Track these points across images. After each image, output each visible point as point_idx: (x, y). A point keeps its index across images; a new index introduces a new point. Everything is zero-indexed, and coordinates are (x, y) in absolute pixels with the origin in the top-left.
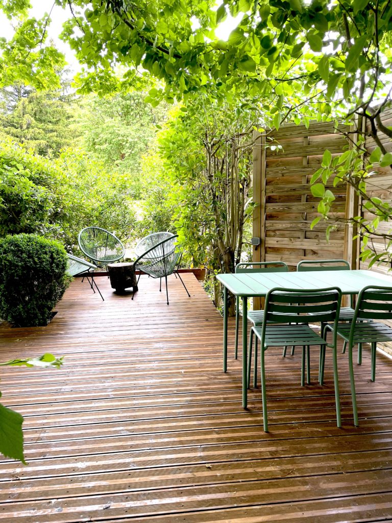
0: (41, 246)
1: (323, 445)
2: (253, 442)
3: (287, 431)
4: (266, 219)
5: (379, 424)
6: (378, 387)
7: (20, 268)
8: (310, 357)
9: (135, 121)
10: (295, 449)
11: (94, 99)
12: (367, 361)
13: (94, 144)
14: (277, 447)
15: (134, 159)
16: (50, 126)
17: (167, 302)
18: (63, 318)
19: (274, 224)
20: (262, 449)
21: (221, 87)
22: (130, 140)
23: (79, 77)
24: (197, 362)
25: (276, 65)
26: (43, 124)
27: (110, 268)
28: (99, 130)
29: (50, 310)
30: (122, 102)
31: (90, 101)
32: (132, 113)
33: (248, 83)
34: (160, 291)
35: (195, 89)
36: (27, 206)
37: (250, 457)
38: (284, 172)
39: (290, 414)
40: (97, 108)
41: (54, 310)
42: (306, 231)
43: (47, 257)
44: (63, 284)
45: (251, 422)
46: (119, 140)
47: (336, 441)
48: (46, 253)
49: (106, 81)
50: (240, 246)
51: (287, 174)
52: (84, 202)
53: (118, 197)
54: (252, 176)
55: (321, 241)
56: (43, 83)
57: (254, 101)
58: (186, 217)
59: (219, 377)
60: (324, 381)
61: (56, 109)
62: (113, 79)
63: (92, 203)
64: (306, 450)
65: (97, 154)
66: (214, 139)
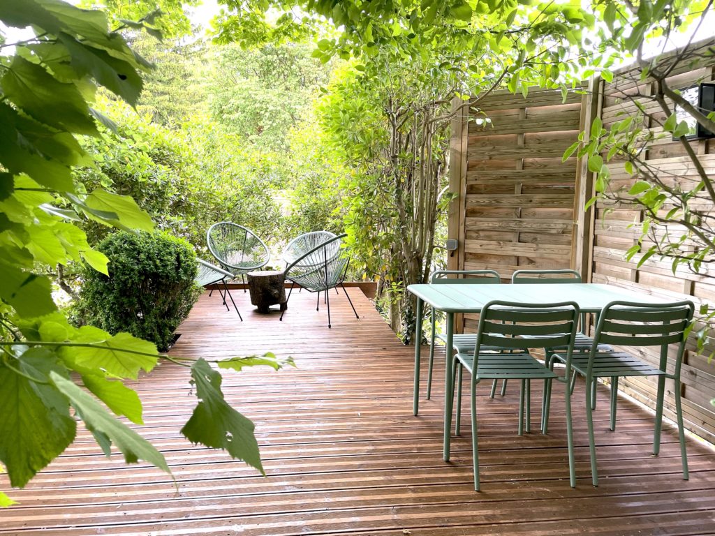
0: (164, 245)
1: (555, 509)
2: (462, 503)
3: (505, 491)
4: (466, 216)
5: (625, 484)
6: (620, 438)
7: (136, 273)
8: (531, 398)
9: (278, 83)
10: (518, 512)
11: (224, 52)
12: (603, 405)
13: (222, 112)
14: (494, 510)
15: (276, 134)
16: (161, 87)
17: (328, 324)
18: (190, 343)
19: (478, 223)
20: (475, 513)
21: (413, 40)
22: (271, 108)
23: (216, 21)
24: (376, 402)
25: (498, 13)
26: (151, 84)
27: (249, 277)
28: (230, 94)
29: (172, 332)
30: (261, 56)
31: (218, 54)
32: (273, 73)
33: (454, 35)
34: (318, 309)
35: (383, 41)
36: (144, 191)
37: (460, 522)
38: (492, 153)
39: (507, 470)
40: (226, 64)
41: (177, 332)
42: (520, 233)
43: (173, 258)
44: (190, 296)
45: (457, 478)
46: (255, 109)
47: (570, 504)
48: (170, 254)
49: (252, 27)
50: (431, 251)
51: (497, 157)
52: (215, 188)
53: (258, 183)
54: (448, 159)
55: (540, 245)
56: (169, 27)
57: (457, 59)
58: (358, 211)
59: (408, 422)
60: (549, 428)
61: (168, 64)
62: (261, 25)
63: (225, 191)
64: (532, 515)
65: (224, 126)
66: (401, 108)
